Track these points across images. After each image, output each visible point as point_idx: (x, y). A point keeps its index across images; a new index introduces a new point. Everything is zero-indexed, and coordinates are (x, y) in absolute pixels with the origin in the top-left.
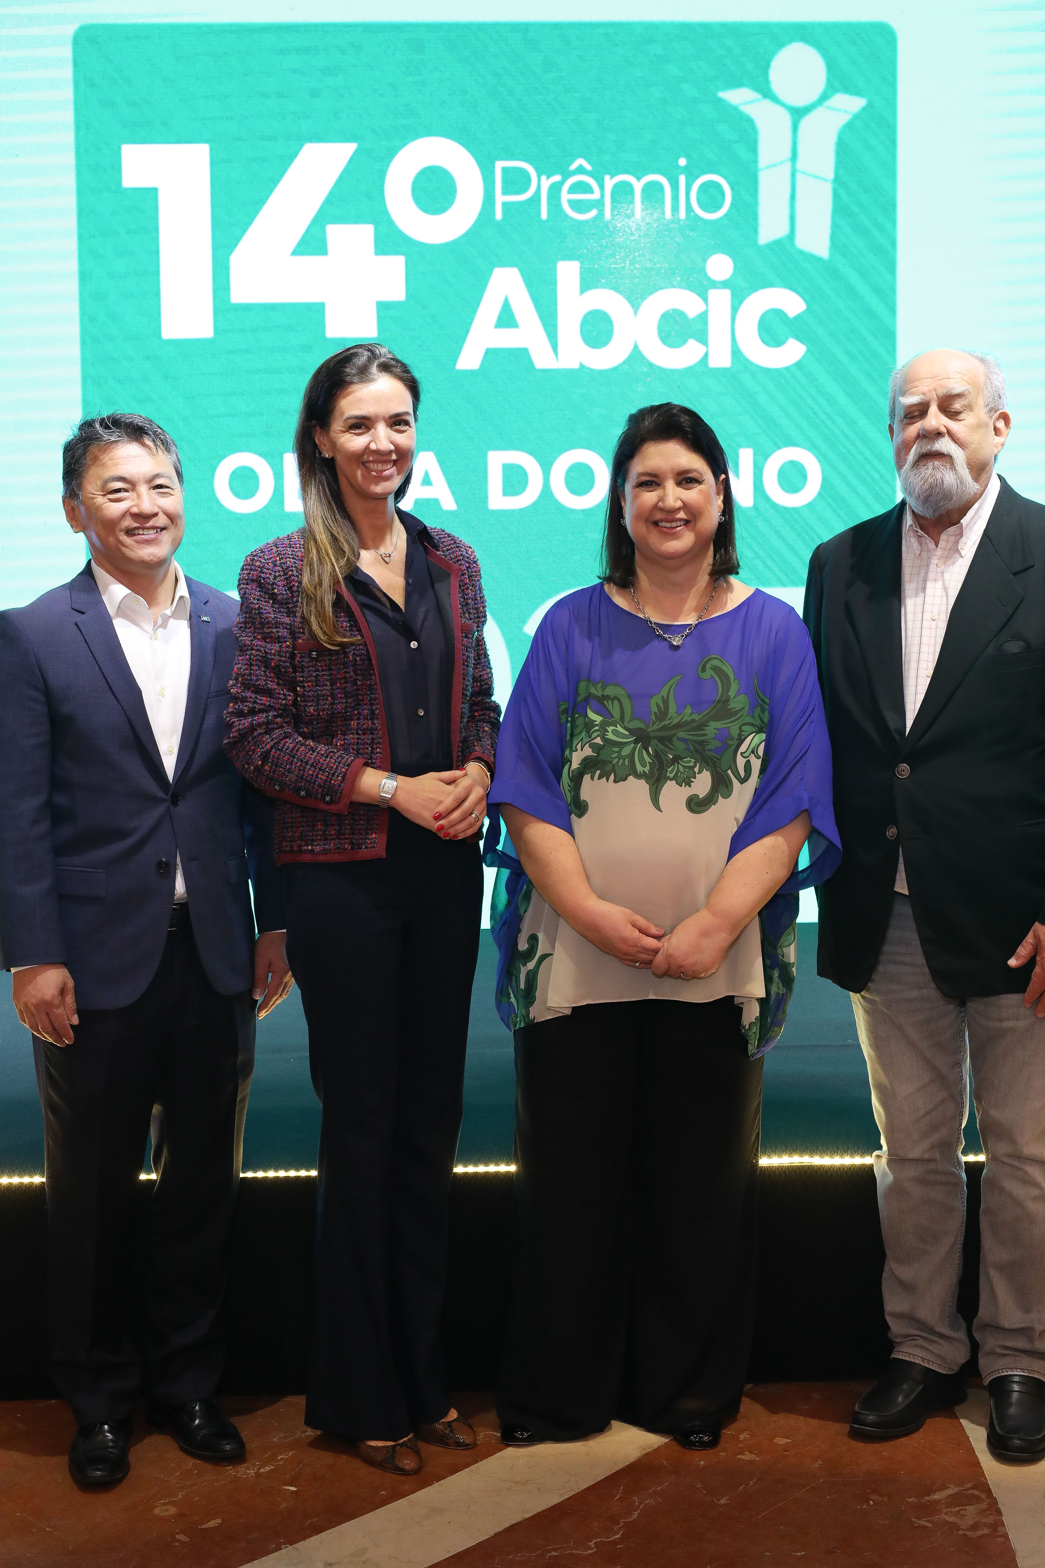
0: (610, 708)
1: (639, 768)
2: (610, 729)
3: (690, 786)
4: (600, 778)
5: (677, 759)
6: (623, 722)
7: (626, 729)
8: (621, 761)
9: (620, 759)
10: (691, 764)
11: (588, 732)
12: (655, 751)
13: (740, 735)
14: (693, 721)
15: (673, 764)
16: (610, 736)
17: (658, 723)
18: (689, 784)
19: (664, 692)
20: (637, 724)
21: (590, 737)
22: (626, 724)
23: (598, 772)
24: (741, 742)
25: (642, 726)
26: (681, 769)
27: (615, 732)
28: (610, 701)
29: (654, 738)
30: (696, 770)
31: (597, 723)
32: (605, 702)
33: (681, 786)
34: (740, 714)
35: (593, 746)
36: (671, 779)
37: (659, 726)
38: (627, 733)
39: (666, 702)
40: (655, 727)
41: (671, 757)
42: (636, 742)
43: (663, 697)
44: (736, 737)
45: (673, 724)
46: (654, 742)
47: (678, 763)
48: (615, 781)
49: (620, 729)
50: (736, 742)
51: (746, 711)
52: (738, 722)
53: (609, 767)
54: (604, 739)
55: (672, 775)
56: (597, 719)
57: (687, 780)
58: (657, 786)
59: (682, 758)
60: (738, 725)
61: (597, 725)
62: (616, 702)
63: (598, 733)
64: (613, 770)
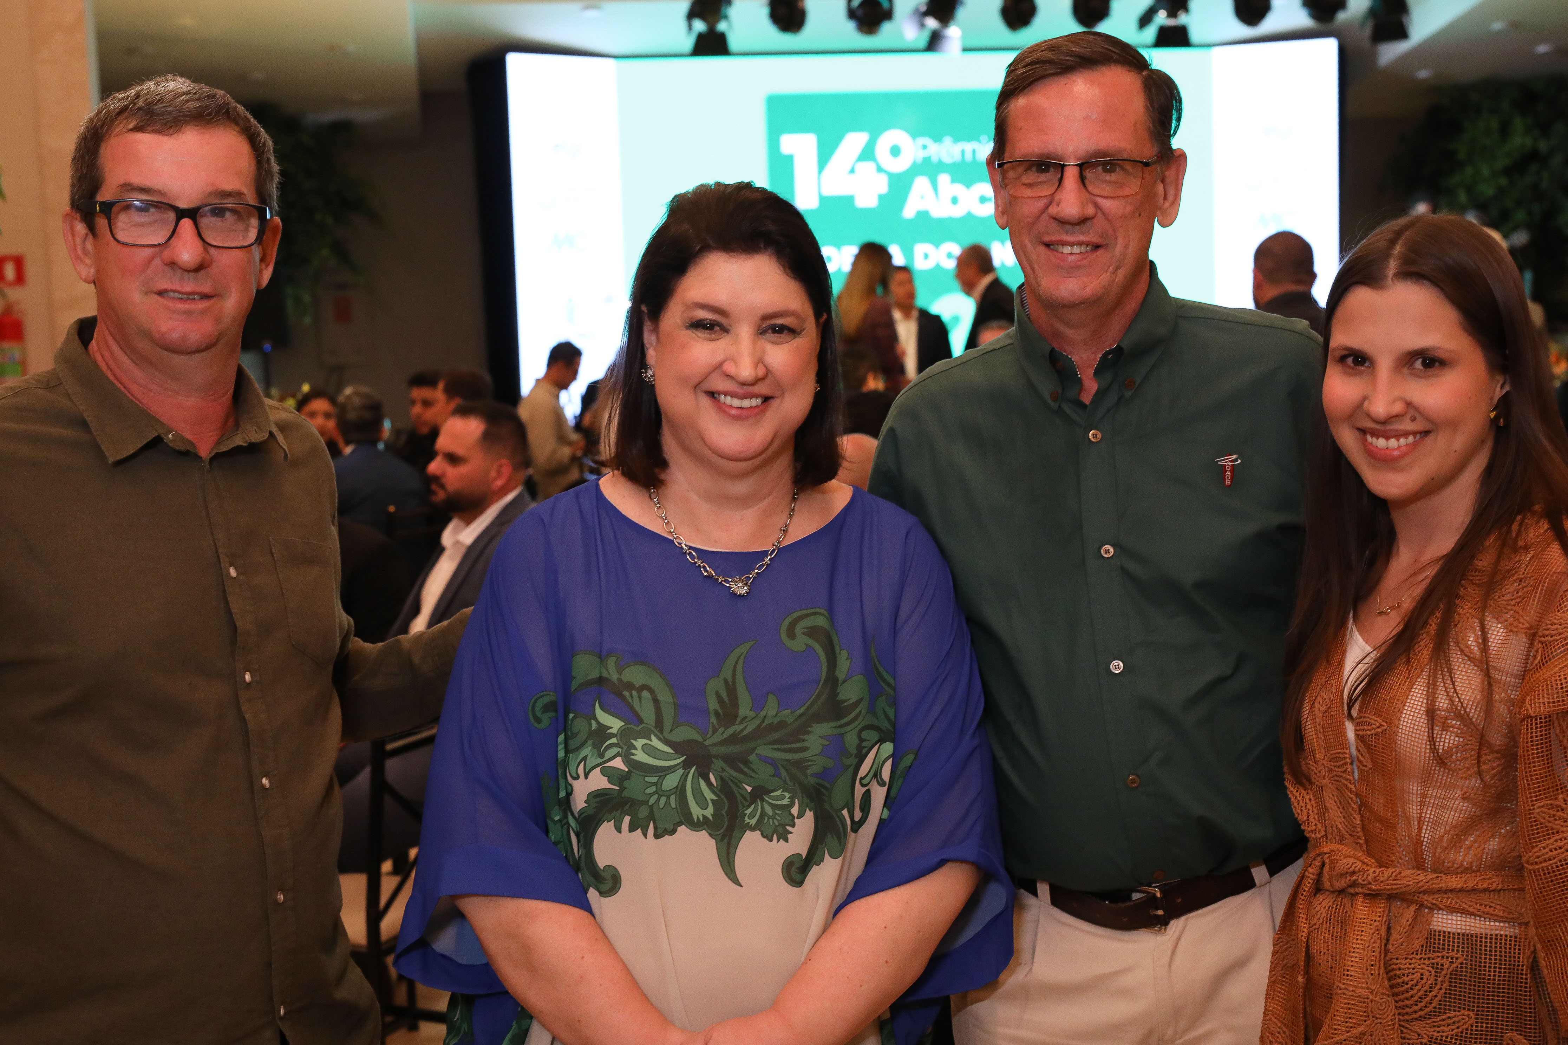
0: (636, 704)
1: (696, 811)
2: (639, 743)
3: (786, 840)
4: (632, 829)
5: (760, 793)
6: (661, 731)
7: (667, 742)
8: (663, 800)
9: (660, 796)
10: (786, 802)
11: (597, 746)
12: (722, 780)
13: (859, 748)
14: (782, 725)
15: (753, 801)
16: (640, 756)
17: (721, 730)
18: (784, 836)
19: (727, 672)
20: (685, 733)
21: (602, 756)
22: (666, 734)
23: (627, 819)
24: (862, 759)
25: (697, 737)
26: (769, 810)
27: (648, 750)
28: (634, 693)
29: (716, 757)
30: (795, 811)
31: (614, 731)
32: (626, 693)
33: (771, 840)
34: (857, 711)
35: (609, 773)
36: (753, 829)
37: (725, 736)
38: (668, 750)
39: (731, 690)
40: (719, 737)
41: (749, 789)
42: (686, 765)
43: (726, 681)
44: (853, 750)
45: (745, 732)
46: (718, 764)
47: (762, 800)
48: (657, 836)
49: (656, 743)
50: (853, 761)
51: (863, 706)
52: (856, 723)
53: (643, 812)
54: (628, 761)
55: (753, 822)
56: (615, 724)
57: (780, 829)
58: (729, 844)
59: (768, 792)
60: (858, 729)
61: (613, 735)
62: (645, 694)
63: (616, 750)
64: (651, 817)
